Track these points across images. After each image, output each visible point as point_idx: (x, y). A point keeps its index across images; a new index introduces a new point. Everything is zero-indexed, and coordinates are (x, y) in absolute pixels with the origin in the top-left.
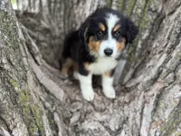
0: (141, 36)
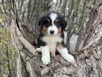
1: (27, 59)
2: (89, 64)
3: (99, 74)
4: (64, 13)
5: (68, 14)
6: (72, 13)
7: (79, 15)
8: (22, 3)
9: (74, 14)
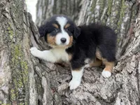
0: (123, 20)
1: (43, 74)
2: (119, 80)
3: (129, 92)
4: (94, 13)
5: (98, 14)
6: (104, 12)
7: (114, 14)
8: (47, 8)
9: (106, 12)
